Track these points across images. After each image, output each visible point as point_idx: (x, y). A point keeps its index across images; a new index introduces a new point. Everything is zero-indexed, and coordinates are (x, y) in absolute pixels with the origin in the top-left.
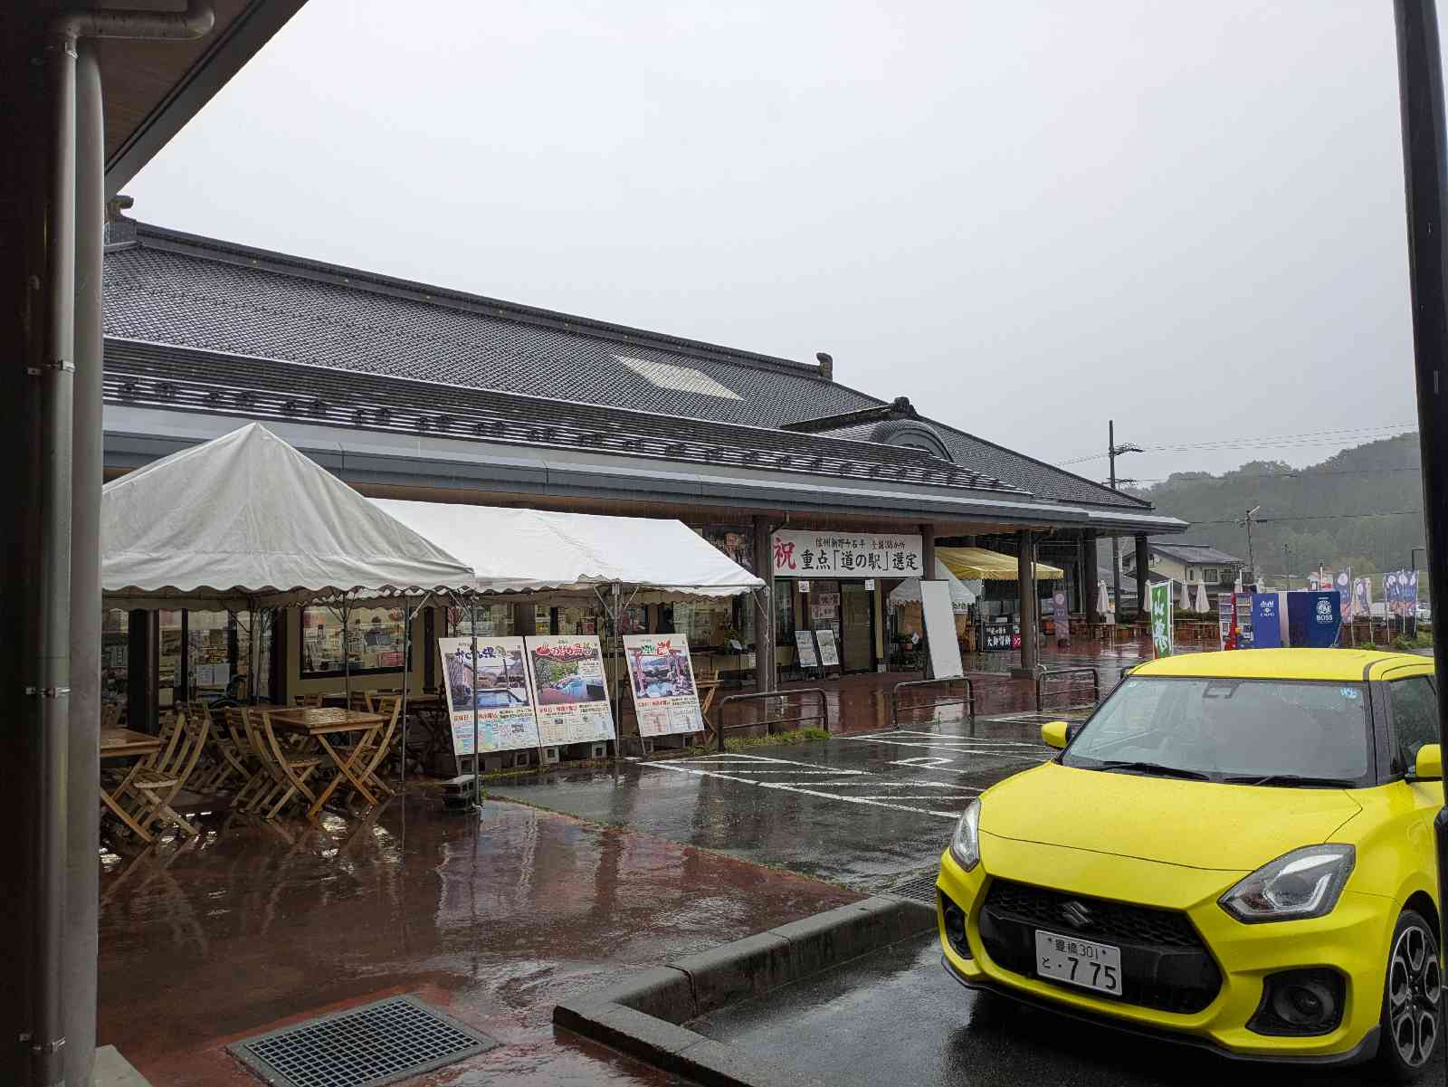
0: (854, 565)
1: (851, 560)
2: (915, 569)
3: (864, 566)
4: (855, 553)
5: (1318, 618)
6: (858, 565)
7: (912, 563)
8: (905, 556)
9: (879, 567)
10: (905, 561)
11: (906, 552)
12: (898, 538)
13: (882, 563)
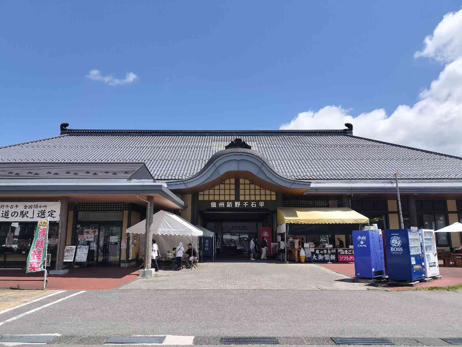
0: (10, 216)
1: (8, 214)
2: (54, 217)
3: (17, 216)
4: (11, 211)
5: (392, 249)
6: (12, 216)
7: (52, 215)
8: (47, 211)
9: (27, 217)
10: (47, 214)
11: (48, 210)
12: (43, 204)
13: (30, 215)
